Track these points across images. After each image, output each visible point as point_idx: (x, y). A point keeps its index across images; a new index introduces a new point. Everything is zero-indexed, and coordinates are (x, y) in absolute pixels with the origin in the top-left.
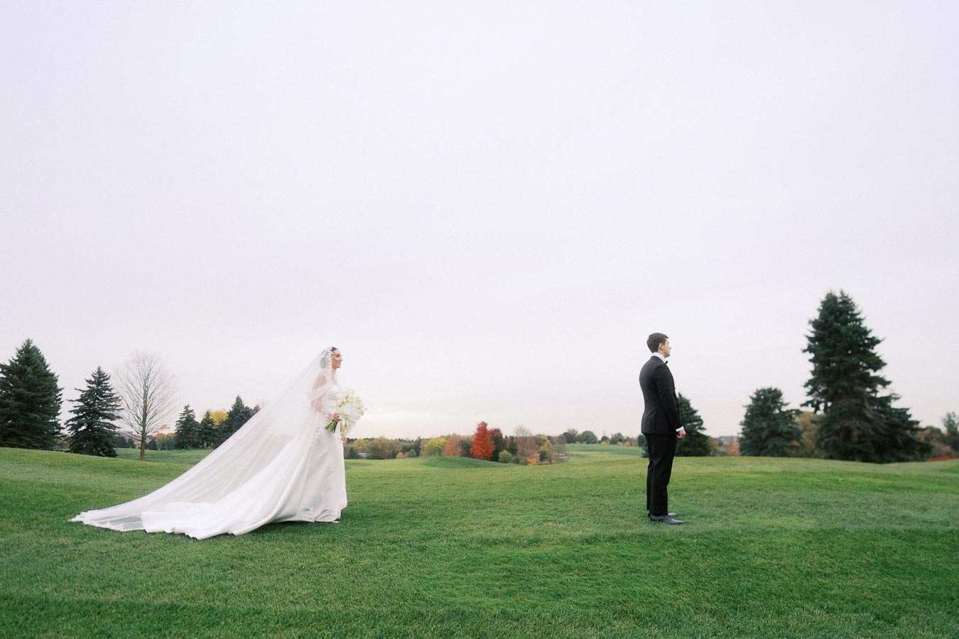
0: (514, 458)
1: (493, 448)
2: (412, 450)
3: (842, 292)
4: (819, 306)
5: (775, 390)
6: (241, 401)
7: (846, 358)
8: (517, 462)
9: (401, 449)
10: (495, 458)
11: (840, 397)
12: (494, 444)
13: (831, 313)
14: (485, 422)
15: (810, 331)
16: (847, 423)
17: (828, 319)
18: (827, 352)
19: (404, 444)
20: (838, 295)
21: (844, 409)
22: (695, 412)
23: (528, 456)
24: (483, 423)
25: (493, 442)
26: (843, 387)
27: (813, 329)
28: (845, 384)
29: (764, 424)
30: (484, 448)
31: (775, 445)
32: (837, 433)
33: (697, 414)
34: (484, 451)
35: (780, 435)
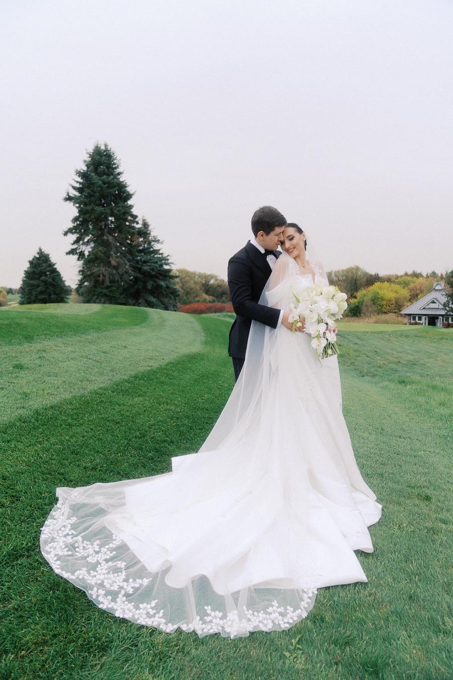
3: (106, 146)
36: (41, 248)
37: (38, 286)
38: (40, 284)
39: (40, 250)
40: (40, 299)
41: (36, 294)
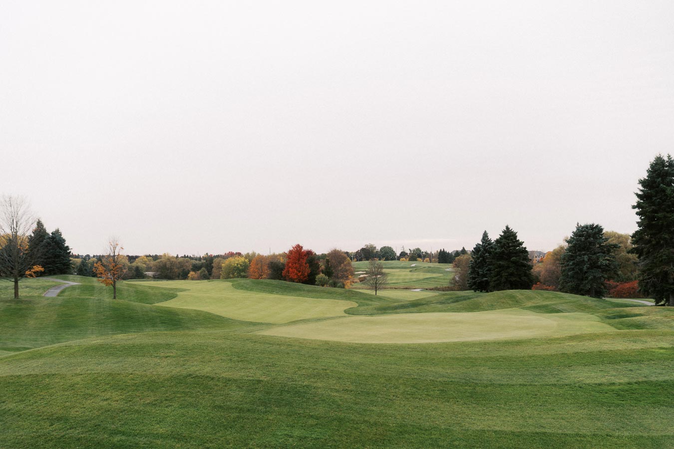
0: (331, 281)
1: (308, 271)
2: (203, 269)
3: (669, 156)
4: (648, 167)
5: (597, 226)
6: (43, 226)
7: (669, 215)
8: (334, 285)
9: (191, 267)
10: (310, 280)
11: (662, 246)
12: (310, 267)
13: (659, 175)
14: (301, 245)
15: (638, 188)
16: (666, 268)
17: (656, 180)
18: (653, 209)
19: (194, 262)
20: (666, 159)
21: (664, 257)
22: (521, 244)
23: (342, 278)
24: (298, 246)
25: (308, 264)
26: (665, 239)
27: (642, 188)
28: (666, 236)
29: (586, 258)
30: (299, 272)
31: (594, 277)
32: (656, 275)
33: (524, 246)
34: (299, 274)
35: (599, 267)
36: (509, 227)
37: (508, 267)
38: (510, 265)
39: (507, 228)
40: (510, 281)
41: (507, 275)
